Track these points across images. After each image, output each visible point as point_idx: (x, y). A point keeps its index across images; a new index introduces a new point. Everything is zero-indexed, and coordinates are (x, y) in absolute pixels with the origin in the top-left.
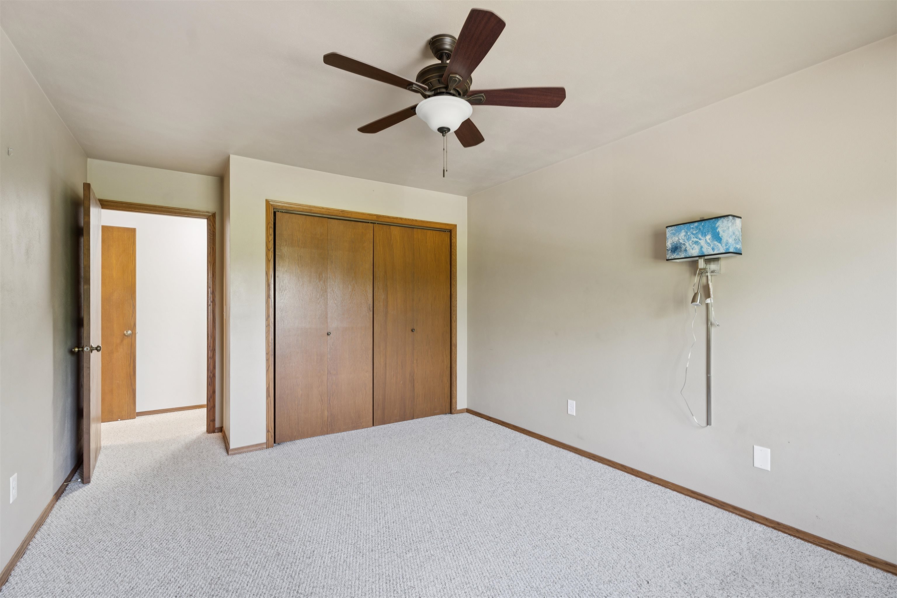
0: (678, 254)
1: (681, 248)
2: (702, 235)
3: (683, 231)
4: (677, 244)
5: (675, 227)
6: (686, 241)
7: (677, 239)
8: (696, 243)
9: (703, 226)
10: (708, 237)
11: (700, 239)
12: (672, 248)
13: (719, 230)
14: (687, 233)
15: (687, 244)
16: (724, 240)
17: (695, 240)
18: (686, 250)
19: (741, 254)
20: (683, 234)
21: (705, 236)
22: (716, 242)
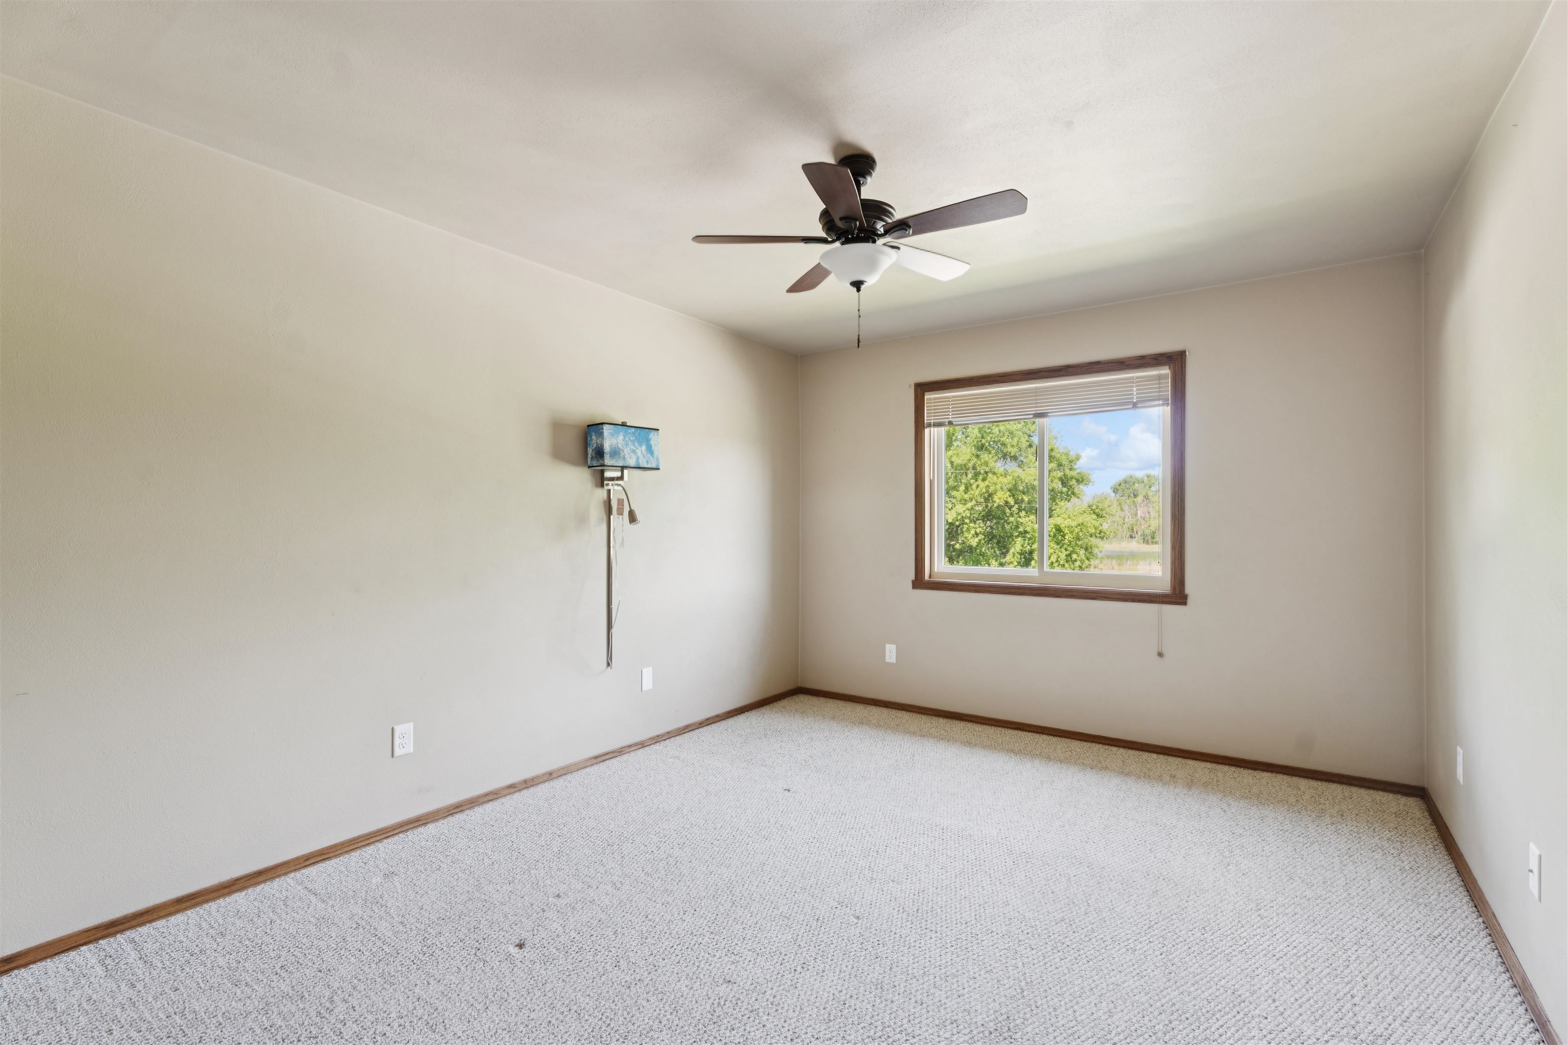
0: (617, 461)
1: (619, 454)
2: (638, 444)
3: (621, 434)
4: (615, 448)
5: (613, 426)
6: (624, 446)
7: (615, 441)
8: (634, 451)
9: (639, 434)
10: (644, 448)
11: (637, 449)
12: (611, 452)
13: (652, 442)
14: (625, 437)
15: (625, 451)
16: (655, 455)
17: (632, 447)
18: (624, 458)
19: (659, 469)
20: (621, 437)
21: (641, 446)
22: (649, 455)
